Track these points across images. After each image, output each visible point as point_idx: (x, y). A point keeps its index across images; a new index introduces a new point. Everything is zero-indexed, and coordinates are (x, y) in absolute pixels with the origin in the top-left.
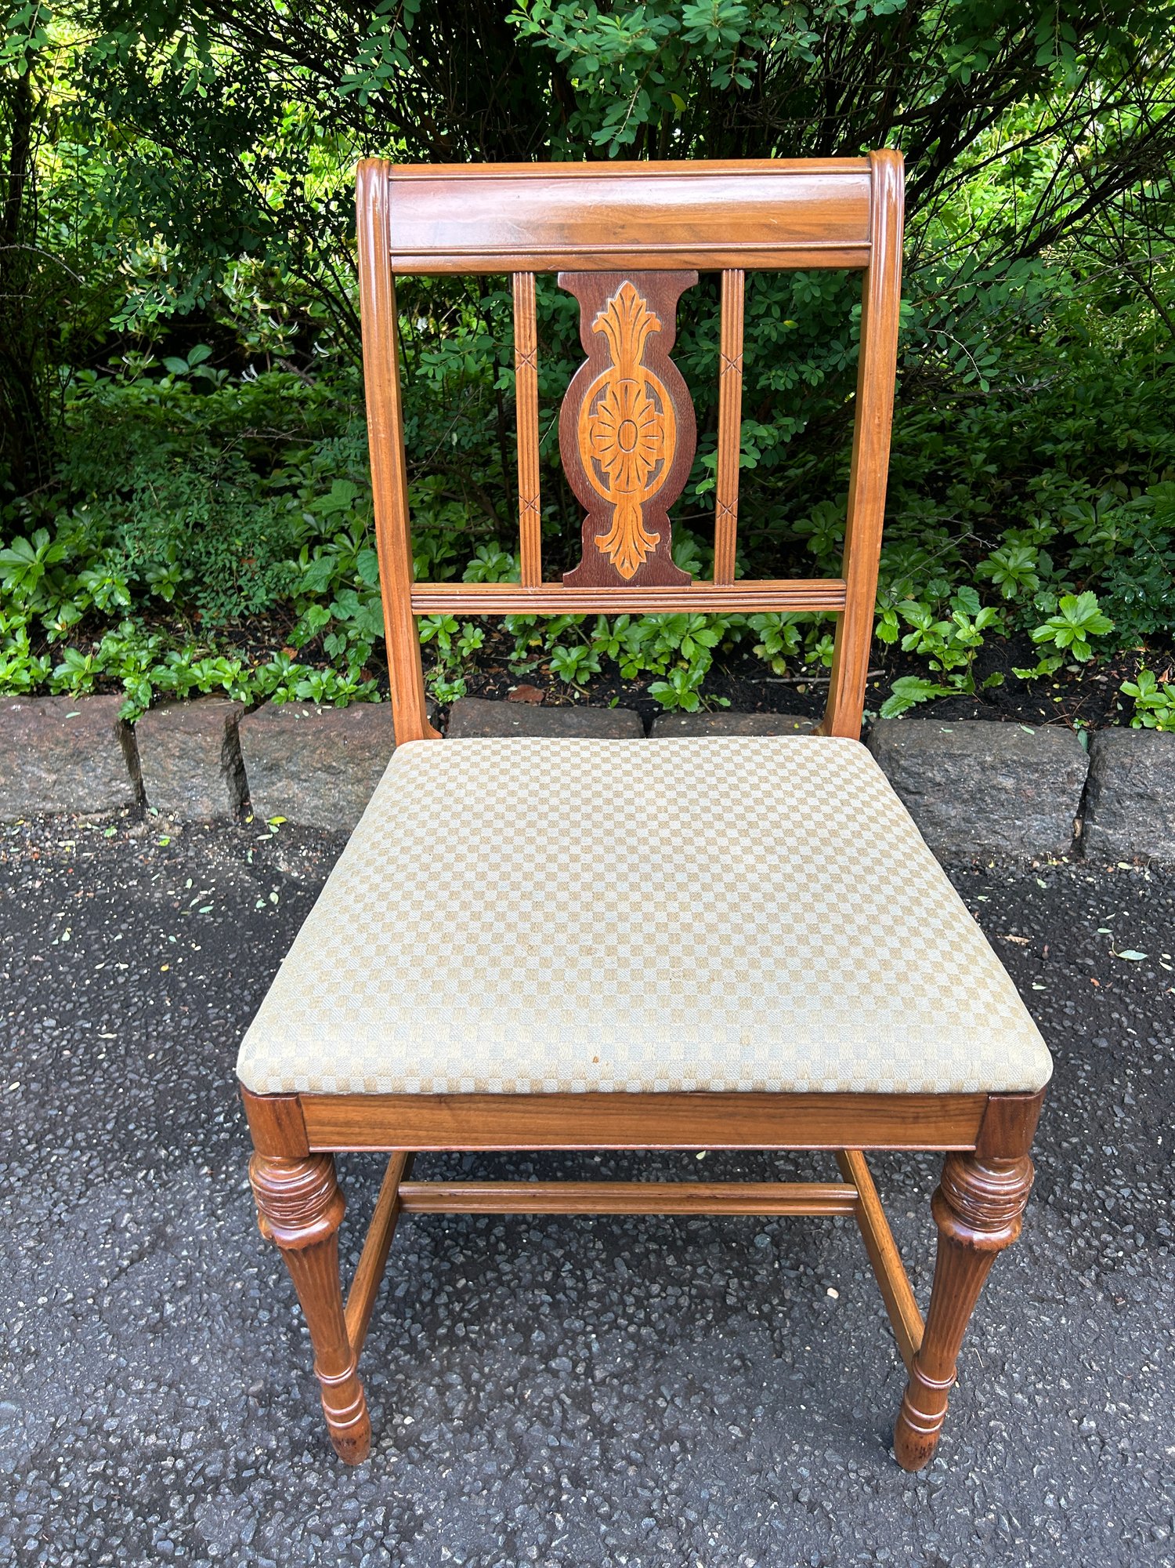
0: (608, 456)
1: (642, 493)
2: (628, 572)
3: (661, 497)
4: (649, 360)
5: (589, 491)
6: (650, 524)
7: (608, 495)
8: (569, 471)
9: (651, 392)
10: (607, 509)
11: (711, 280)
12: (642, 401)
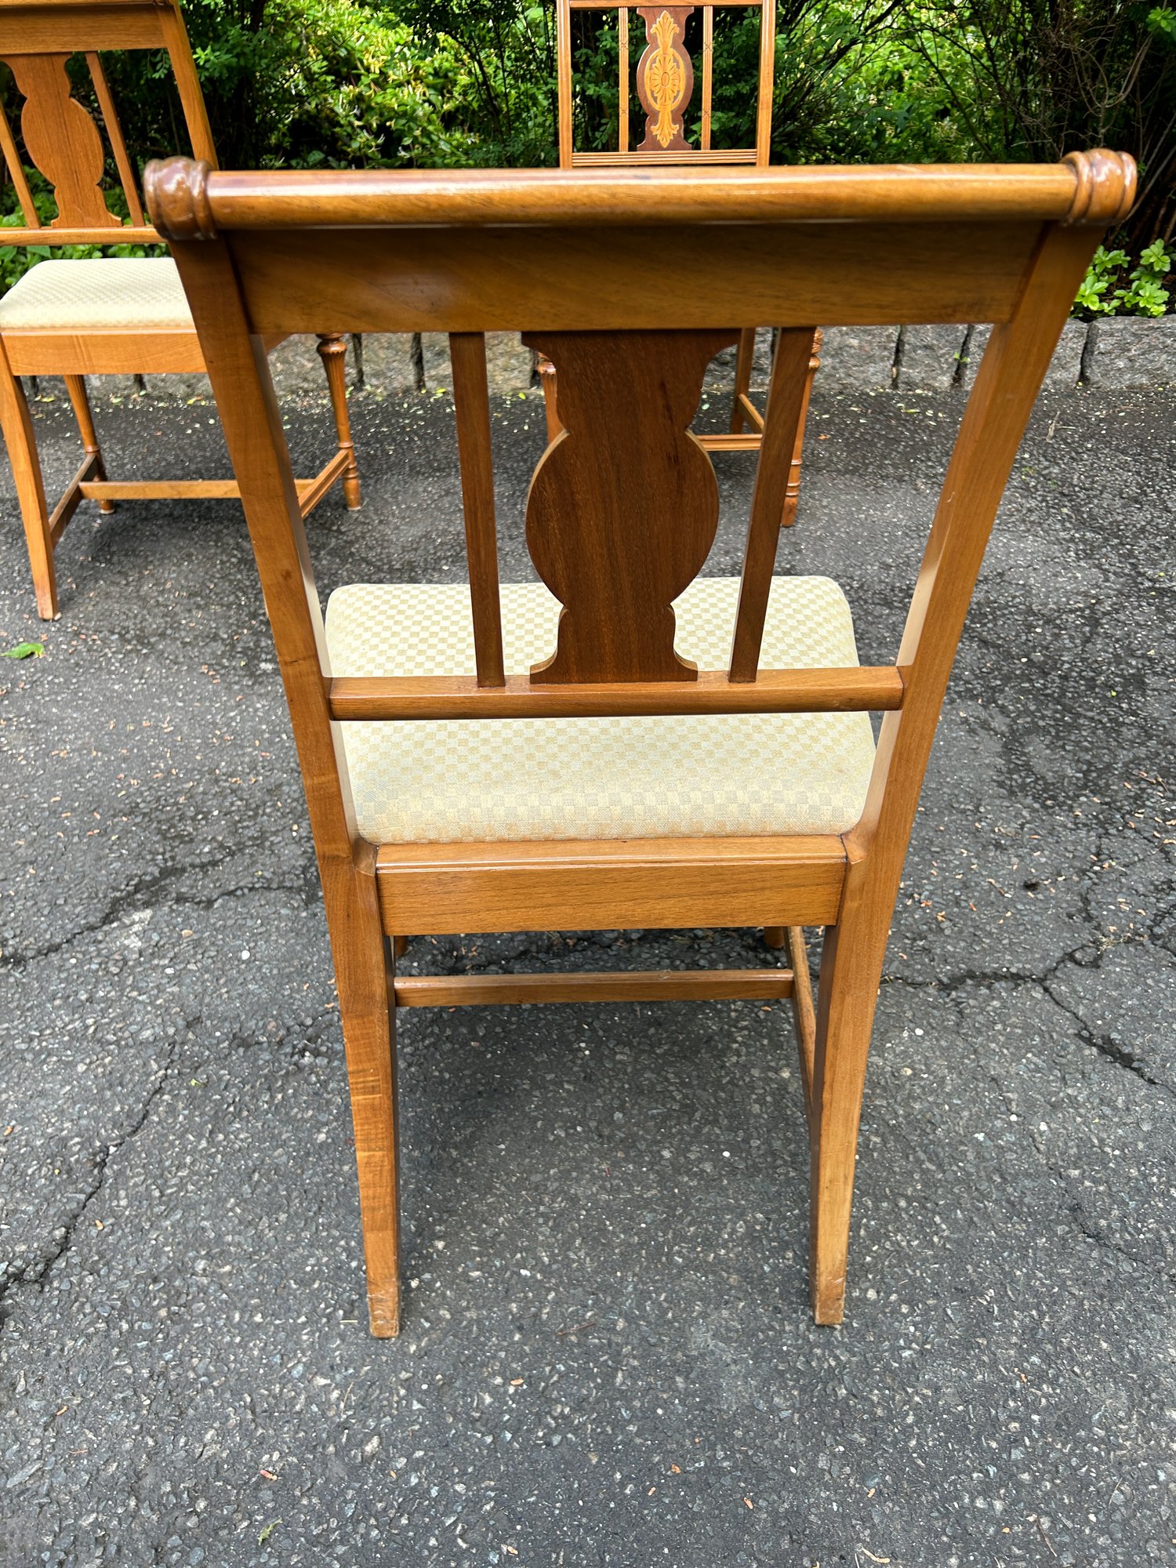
0: (656, 89)
1: (672, 105)
2: (665, 144)
3: (679, 108)
4: (674, 46)
5: (649, 106)
6: (674, 121)
7: (657, 107)
8: (641, 95)
9: (675, 60)
10: (656, 114)
11: (699, 11)
12: (672, 64)
